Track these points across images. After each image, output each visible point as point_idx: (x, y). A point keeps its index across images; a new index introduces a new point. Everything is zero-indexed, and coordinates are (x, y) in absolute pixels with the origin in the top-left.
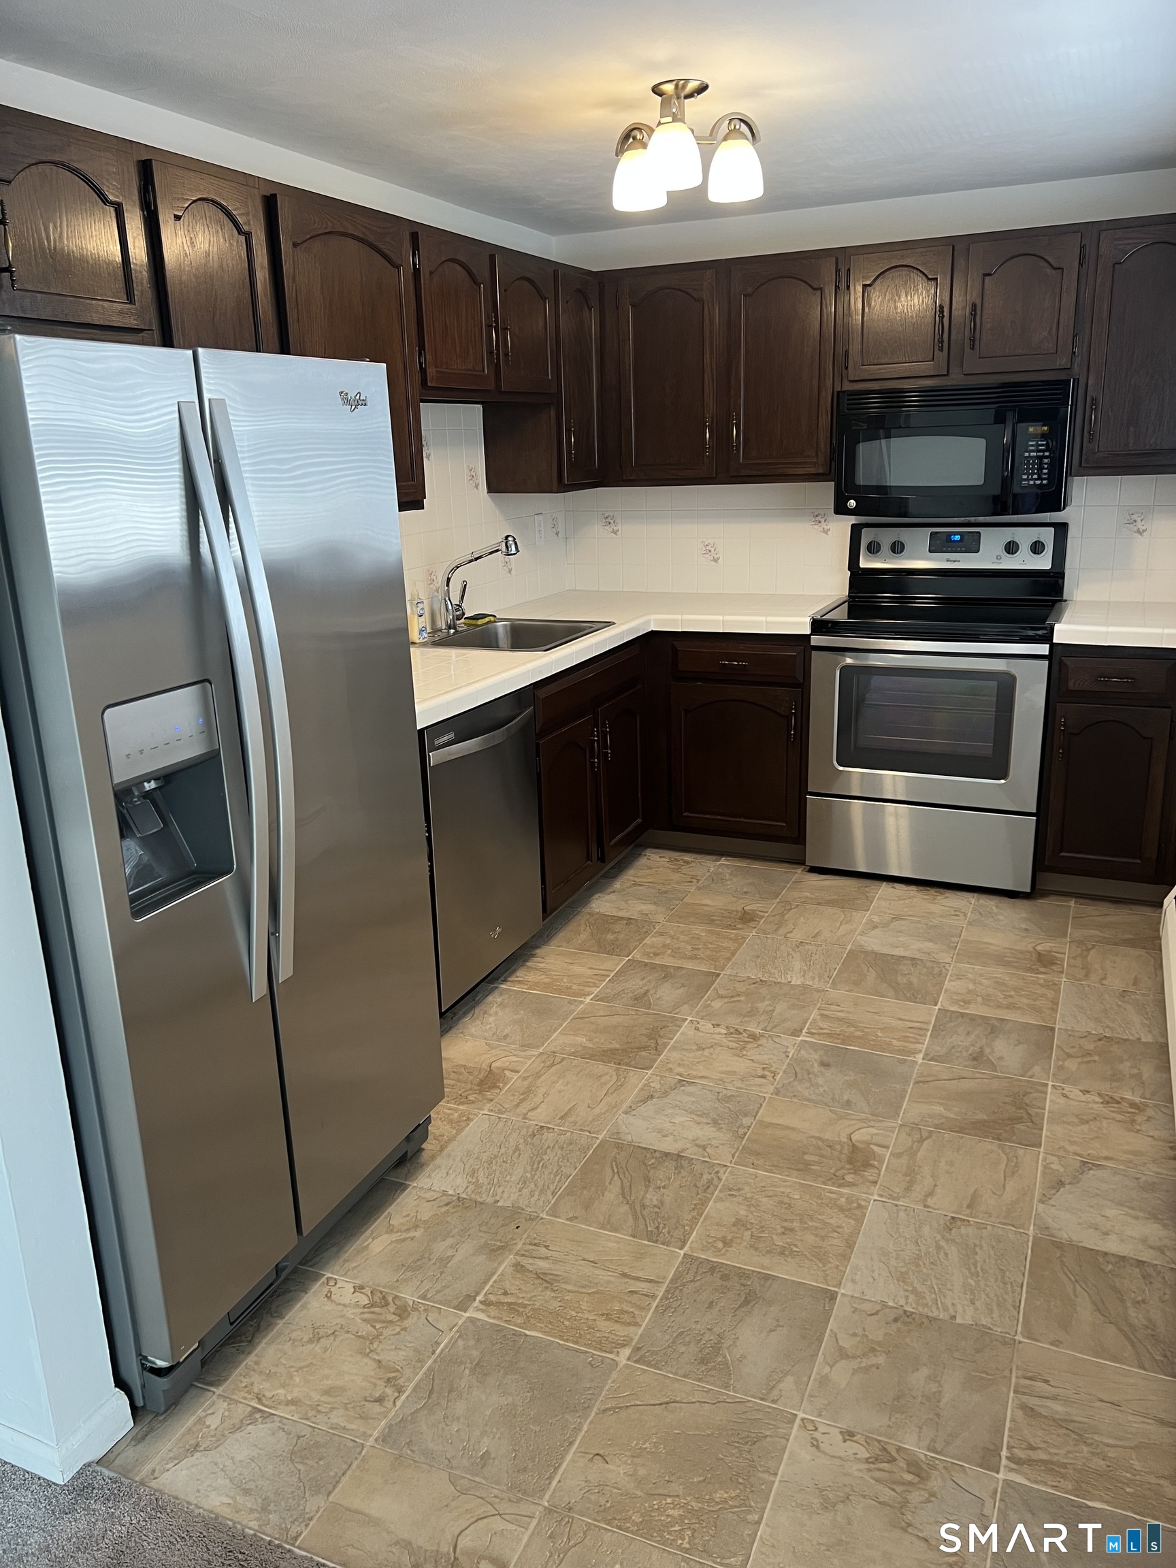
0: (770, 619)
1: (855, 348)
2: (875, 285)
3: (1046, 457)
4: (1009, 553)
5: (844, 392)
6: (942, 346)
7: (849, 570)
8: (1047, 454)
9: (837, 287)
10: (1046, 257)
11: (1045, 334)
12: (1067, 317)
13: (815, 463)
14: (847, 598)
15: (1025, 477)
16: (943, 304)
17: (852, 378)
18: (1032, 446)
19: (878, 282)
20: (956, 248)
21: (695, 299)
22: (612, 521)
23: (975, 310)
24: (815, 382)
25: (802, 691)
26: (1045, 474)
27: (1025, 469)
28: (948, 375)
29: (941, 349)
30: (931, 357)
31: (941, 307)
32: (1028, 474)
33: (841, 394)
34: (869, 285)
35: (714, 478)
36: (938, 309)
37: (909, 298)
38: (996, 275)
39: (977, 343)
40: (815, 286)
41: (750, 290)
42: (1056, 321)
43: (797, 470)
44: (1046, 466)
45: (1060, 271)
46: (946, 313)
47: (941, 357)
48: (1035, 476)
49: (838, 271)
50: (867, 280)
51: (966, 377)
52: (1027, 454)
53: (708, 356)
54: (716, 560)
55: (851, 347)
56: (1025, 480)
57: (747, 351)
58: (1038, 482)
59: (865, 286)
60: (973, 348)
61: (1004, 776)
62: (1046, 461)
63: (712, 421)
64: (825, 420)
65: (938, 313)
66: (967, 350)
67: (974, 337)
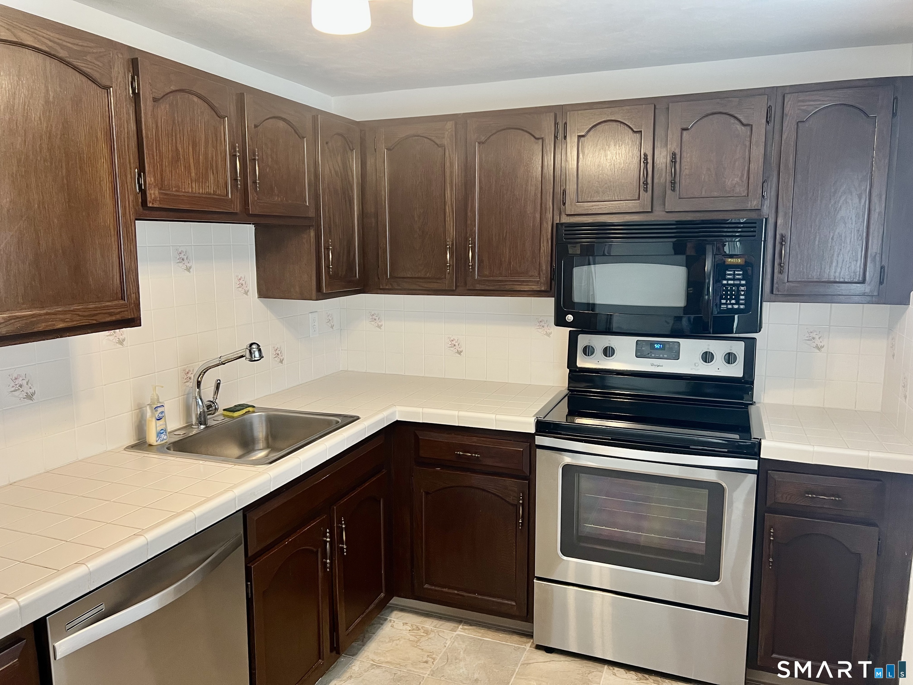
0: (499, 417)
1: (571, 188)
2: (588, 136)
3: (743, 285)
4: (706, 362)
5: (562, 224)
6: (647, 188)
7: (568, 368)
8: (743, 282)
9: (556, 137)
10: (736, 115)
11: (737, 179)
12: (757, 165)
13: (538, 282)
14: (567, 392)
15: (724, 301)
16: (647, 153)
17: (568, 212)
18: (729, 275)
19: (591, 133)
20: (657, 107)
21: (437, 145)
22: (377, 318)
23: (675, 158)
24: (538, 216)
25: (529, 484)
26: (742, 299)
27: (724, 295)
28: (651, 212)
29: (646, 190)
30: (637, 196)
31: (646, 155)
32: (726, 299)
33: (559, 226)
34: (583, 136)
35: (453, 290)
36: (642, 156)
37: (617, 148)
38: (692, 129)
39: (677, 185)
40: (537, 136)
41: (483, 139)
42: (746, 168)
43: (522, 286)
44: (743, 293)
45: (749, 128)
46: (650, 160)
47: (646, 197)
48: (733, 301)
49: (556, 124)
50: (580, 132)
51: (668, 214)
52: (725, 282)
53: (449, 192)
54: (459, 353)
55: (568, 187)
56: (724, 304)
57: (481, 188)
58: (736, 307)
59: (580, 137)
60: (673, 190)
61: (716, 578)
62: (742, 288)
63: (452, 244)
64: (546, 247)
65: (642, 160)
66: (669, 192)
67: (674, 180)
